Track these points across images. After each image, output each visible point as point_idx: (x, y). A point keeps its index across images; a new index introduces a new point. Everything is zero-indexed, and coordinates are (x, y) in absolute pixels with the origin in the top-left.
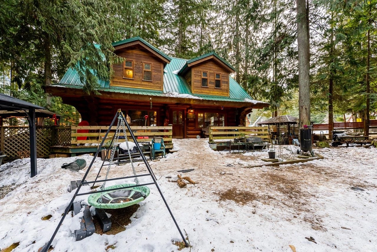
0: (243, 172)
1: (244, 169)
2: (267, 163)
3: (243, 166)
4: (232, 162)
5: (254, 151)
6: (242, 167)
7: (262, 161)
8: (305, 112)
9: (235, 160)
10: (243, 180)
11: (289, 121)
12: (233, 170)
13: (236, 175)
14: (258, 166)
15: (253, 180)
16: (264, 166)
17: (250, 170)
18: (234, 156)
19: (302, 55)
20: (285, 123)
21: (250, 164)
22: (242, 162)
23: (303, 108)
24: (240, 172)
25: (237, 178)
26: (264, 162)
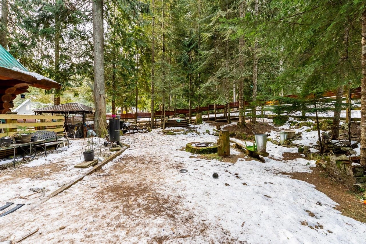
0: (60, 209)
1: (56, 199)
2: (87, 169)
3: (47, 194)
4: (12, 194)
5: (46, 155)
6: (49, 197)
7: (77, 169)
8: (104, 102)
9: (18, 185)
10: (76, 231)
11: (84, 110)
12: (31, 216)
13: (49, 228)
14: (76, 182)
15: (96, 216)
16: (86, 178)
17: (69, 195)
18: (8, 177)
19: (97, 41)
20: (79, 112)
21: (61, 182)
22: (39, 184)
23: (101, 96)
24: (54, 213)
25: (56, 234)
26: (80, 169)
